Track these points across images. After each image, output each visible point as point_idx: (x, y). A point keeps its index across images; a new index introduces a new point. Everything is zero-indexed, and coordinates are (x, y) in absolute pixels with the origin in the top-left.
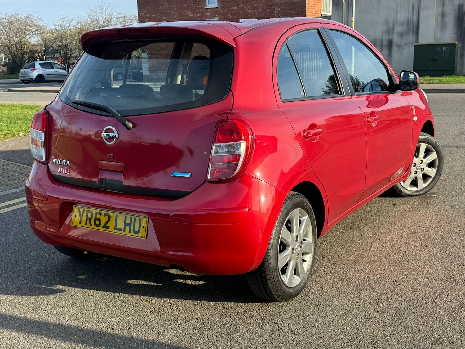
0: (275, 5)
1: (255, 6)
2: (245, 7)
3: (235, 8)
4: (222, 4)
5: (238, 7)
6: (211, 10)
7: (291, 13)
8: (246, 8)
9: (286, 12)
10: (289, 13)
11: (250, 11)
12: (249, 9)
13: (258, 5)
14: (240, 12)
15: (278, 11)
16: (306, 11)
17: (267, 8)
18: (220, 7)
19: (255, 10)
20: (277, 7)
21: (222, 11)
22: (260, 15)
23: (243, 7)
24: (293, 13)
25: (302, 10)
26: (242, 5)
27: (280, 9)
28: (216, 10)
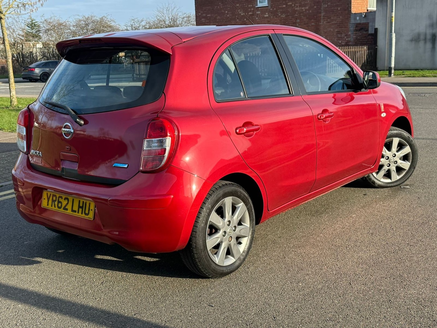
0: (321, 2)
1: (303, 3)
2: (293, 5)
3: (284, 6)
4: (271, 2)
5: (287, 5)
6: (261, 8)
7: (337, 9)
8: (295, 6)
9: (333, 8)
10: (335, 9)
11: (298, 9)
12: (297, 7)
13: (306, 3)
14: (289, 9)
15: (325, 8)
16: (352, 8)
17: (314, 6)
18: (270, 6)
19: (303, 7)
20: (323, 4)
21: (271, 9)
22: (308, 12)
23: (291, 5)
24: (339, 9)
25: (347, 6)
26: (291, 3)
27: (326, 6)
28: (267, 8)
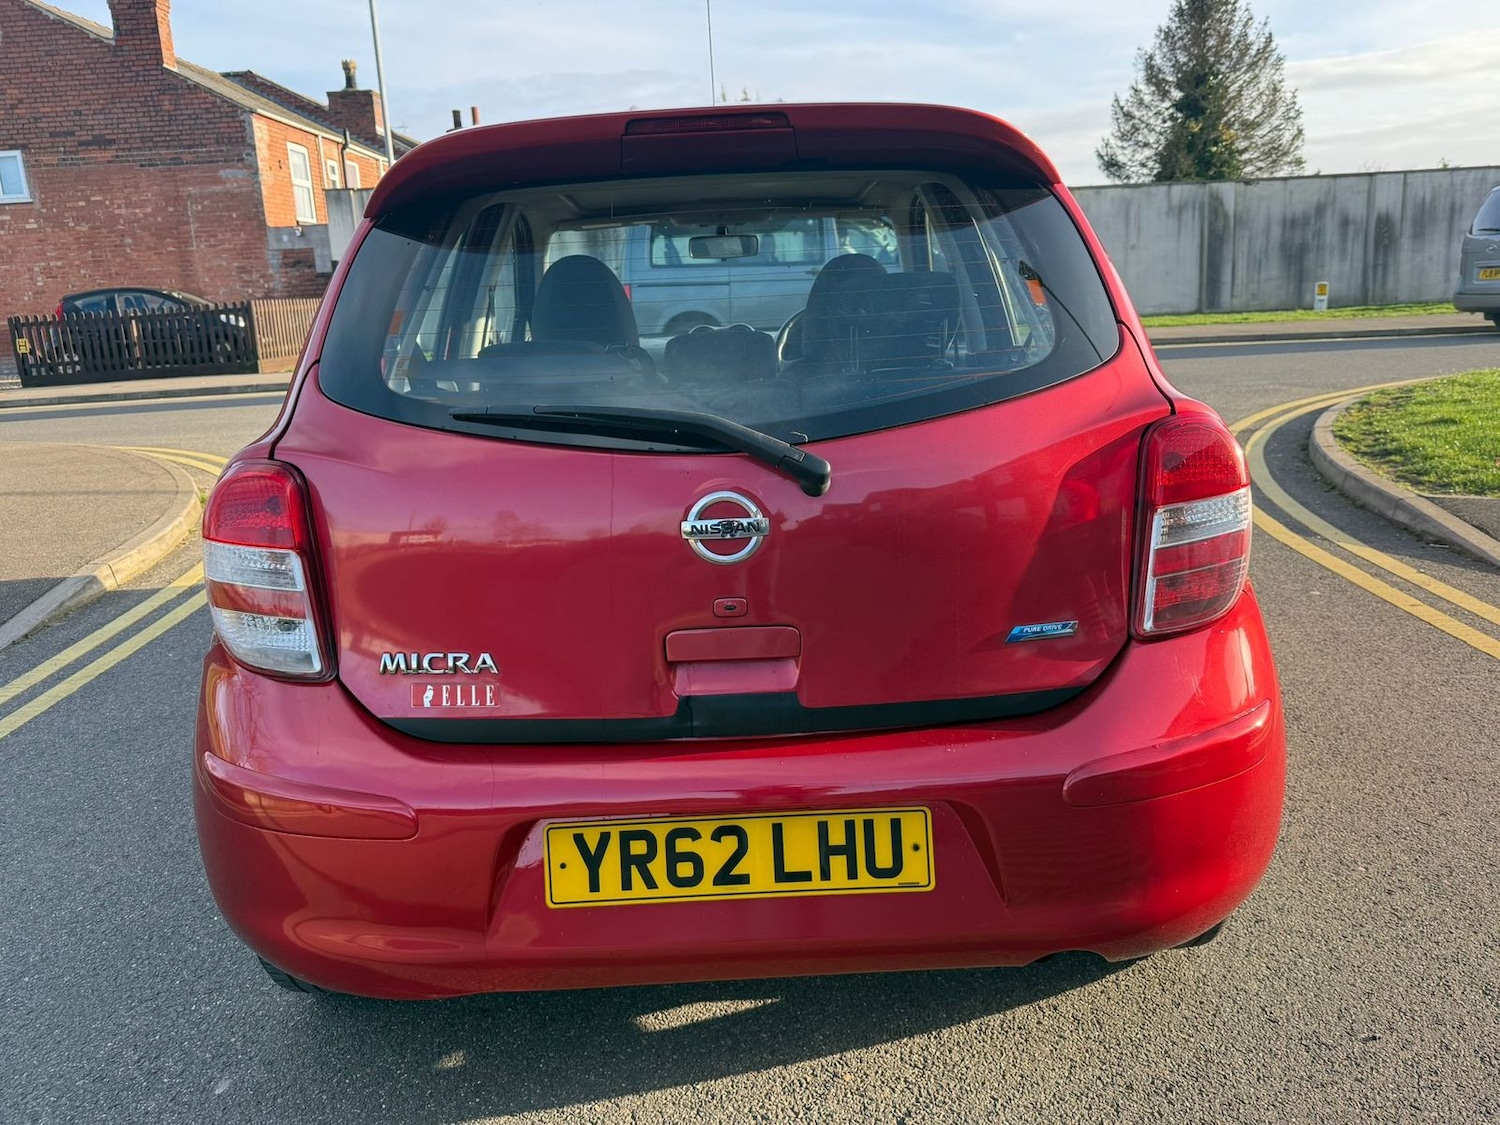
0: (185, 198)
1: (134, 199)
2: (107, 202)
3: (82, 203)
4: (41, 193)
5: (87, 200)
6: (13, 207)
7: (230, 216)
8: (112, 203)
9: (218, 214)
10: (225, 216)
11: (123, 211)
12: (119, 207)
13: (143, 198)
14: (96, 212)
15: (197, 212)
16: (266, 214)
17: (166, 206)
18: (37, 200)
19: (136, 208)
20: (192, 203)
21: (44, 211)
22: (151, 219)
23: (101, 203)
24: (234, 215)
25: (255, 210)
26: (99, 198)
27: (200, 207)
28: (29, 207)
